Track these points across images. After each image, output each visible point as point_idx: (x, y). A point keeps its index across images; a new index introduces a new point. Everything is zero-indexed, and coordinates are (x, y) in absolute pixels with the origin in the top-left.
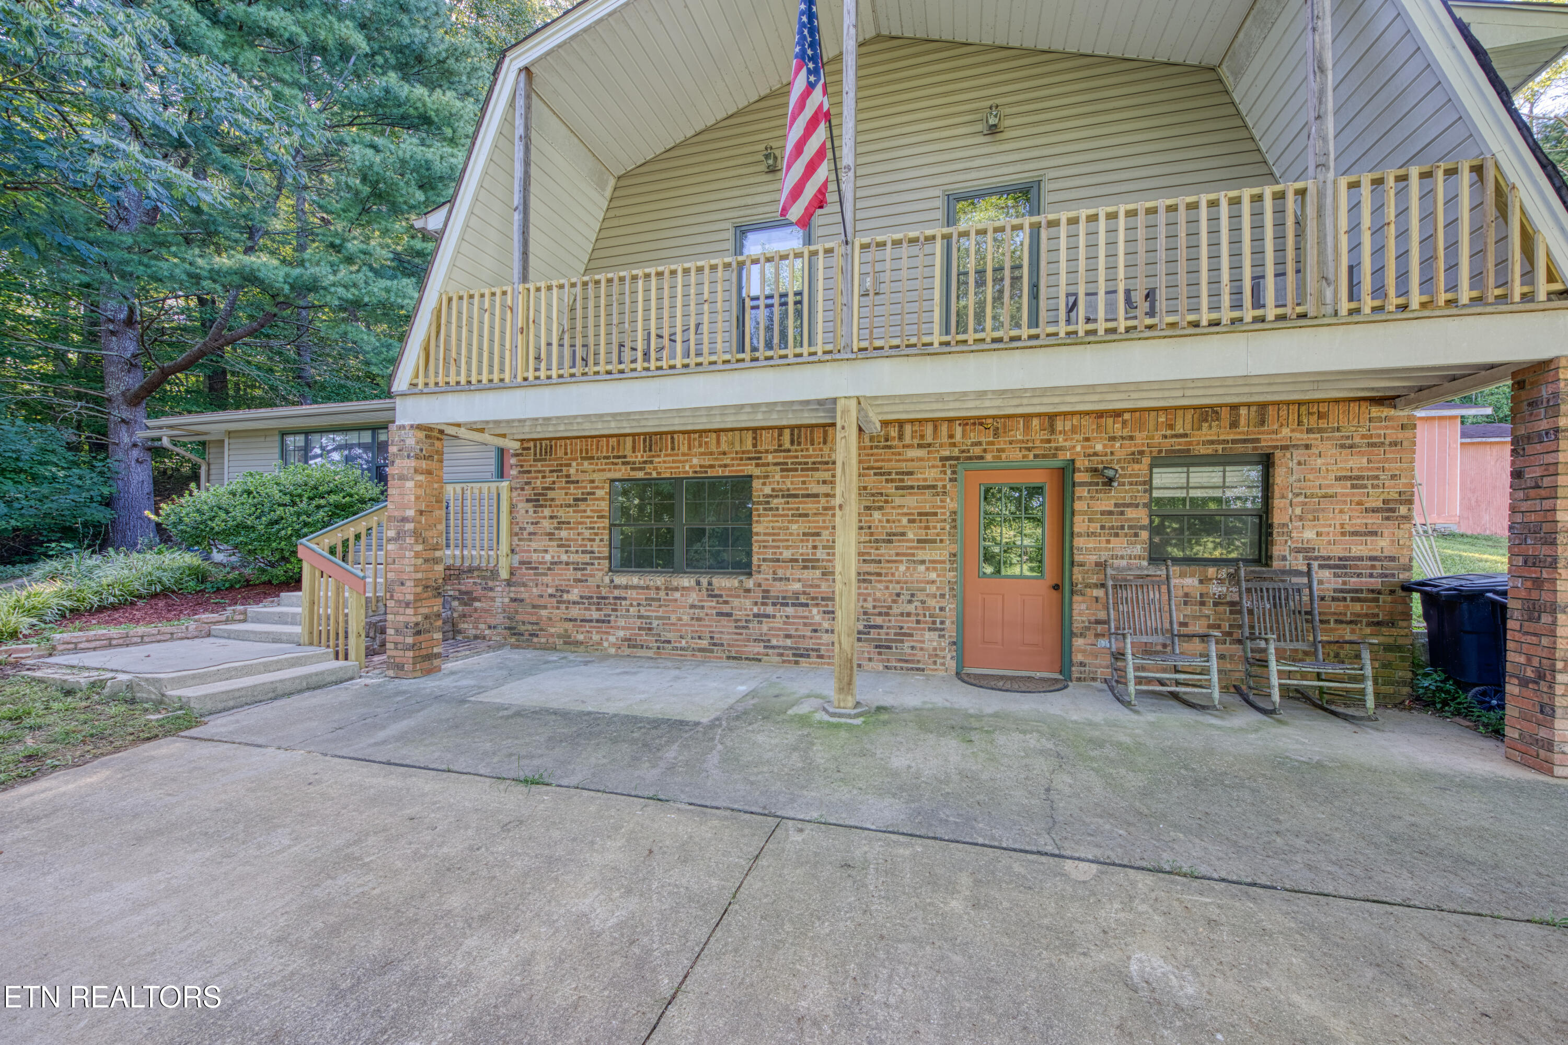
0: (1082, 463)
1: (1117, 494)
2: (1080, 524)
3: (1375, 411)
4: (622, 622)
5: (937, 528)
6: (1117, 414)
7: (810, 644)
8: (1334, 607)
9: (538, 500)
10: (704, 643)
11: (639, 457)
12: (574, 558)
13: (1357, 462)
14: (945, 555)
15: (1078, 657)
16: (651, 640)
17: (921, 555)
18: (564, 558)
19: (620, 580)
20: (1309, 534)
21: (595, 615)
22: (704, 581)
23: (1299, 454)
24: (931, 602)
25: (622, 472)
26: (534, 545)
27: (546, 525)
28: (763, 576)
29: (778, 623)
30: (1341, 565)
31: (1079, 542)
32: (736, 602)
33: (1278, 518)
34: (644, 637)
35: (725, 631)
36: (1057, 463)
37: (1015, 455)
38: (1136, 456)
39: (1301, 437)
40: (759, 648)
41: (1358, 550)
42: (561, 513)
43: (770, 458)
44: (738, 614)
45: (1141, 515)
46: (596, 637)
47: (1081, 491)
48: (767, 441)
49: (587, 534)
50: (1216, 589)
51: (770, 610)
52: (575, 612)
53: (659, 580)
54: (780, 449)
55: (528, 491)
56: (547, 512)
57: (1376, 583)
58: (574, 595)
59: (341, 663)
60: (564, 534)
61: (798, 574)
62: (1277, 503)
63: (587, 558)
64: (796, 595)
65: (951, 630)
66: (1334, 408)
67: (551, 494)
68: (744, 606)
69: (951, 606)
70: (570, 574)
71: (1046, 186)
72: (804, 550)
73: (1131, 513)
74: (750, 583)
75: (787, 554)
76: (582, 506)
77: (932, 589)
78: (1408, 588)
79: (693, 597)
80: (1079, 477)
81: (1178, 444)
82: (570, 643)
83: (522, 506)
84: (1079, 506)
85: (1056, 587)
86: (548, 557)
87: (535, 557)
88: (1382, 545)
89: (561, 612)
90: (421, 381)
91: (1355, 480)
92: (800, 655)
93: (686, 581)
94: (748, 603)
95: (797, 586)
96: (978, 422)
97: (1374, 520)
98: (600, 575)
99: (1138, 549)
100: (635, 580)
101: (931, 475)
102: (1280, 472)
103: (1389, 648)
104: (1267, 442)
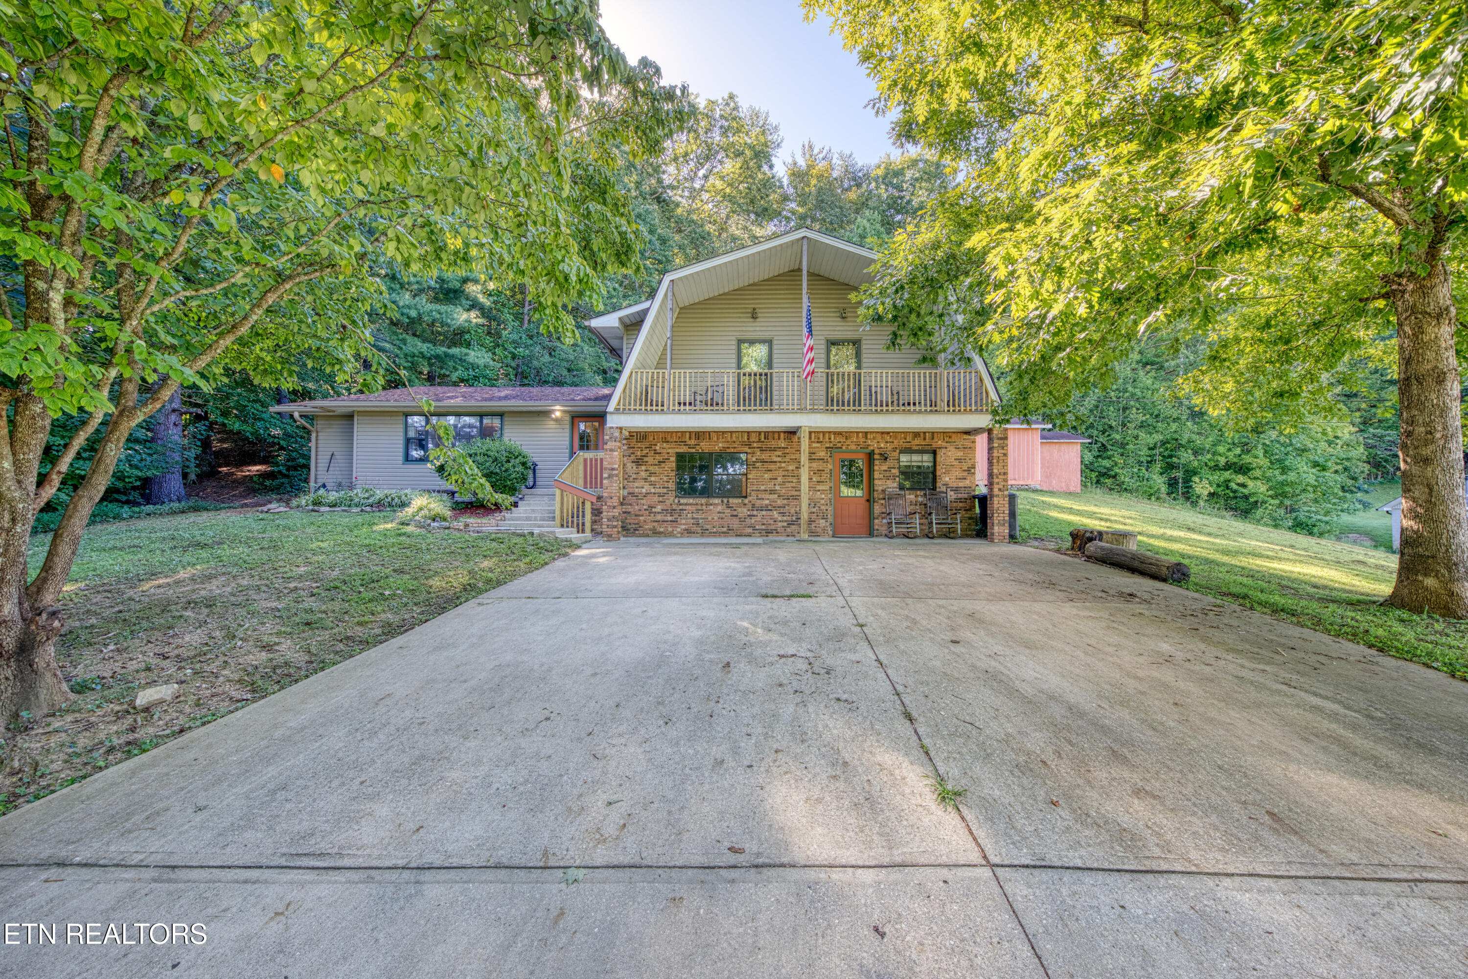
0: (877, 451)
1: (890, 463)
2: (876, 475)
3: (965, 437)
4: (684, 521)
5: (825, 476)
6: (888, 433)
7: (773, 527)
8: (955, 505)
9: (638, 462)
10: (725, 529)
11: (693, 442)
12: (658, 490)
13: (960, 454)
14: (828, 488)
15: (876, 527)
16: (699, 530)
17: (819, 488)
18: (653, 491)
19: (683, 501)
20: (947, 479)
21: (670, 518)
22: (725, 500)
23: (943, 451)
25: (683, 449)
26: (636, 484)
27: (643, 474)
28: (752, 498)
29: (759, 518)
30: (956, 490)
31: (876, 482)
32: (740, 510)
33: (938, 473)
34: (695, 528)
35: (735, 523)
36: (868, 451)
37: (853, 447)
38: (894, 450)
39: (944, 444)
40: (750, 530)
41: (961, 485)
42: (651, 468)
43: (755, 445)
44: (740, 515)
45: (895, 472)
46: (670, 529)
47: (877, 462)
48: (754, 438)
49: (665, 479)
50: (920, 499)
51: (755, 513)
52: (659, 517)
53: (703, 501)
54: (759, 441)
55: (633, 457)
56: (643, 468)
57: (966, 496)
58: (659, 508)
59: (580, 535)
60: (653, 479)
61: (767, 496)
62: (938, 468)
63: (665, 491)
64: (767, 506)
65: (830, 518)
66: (954, 436)
67: (645, 459)
68: (743, 512)
69: (830, 509)
70: (656, 498)
71: (863, 342)
72: (770, 486)
73: (893, 471)
74: (746, 501)
75: (763, 488)
76: (663, 465)
77: (823, 502)
78: (974, 497)
79: (719, 508)
80: (876, 457)
81: (907, 445)
82: (656, 533)
83: (629, 465)
84: (876, 468)
85: (868, 501)
86: (644, 491)
87: (636, 490)
88: (967, 483)
89: (652, 517)
90: (621, 407)
91: (959, 460)
92: (768, 532)
93: (717, 501)
94: (745, 510)
95: (767, 502)
96: (840, 433)
97: (965, 474)
98: (671, 499)
99: (895, 485)
100: (691, 501)
101: (822, 454)
102: (938, 457)
103: (970, 518)
104: (934, 446)
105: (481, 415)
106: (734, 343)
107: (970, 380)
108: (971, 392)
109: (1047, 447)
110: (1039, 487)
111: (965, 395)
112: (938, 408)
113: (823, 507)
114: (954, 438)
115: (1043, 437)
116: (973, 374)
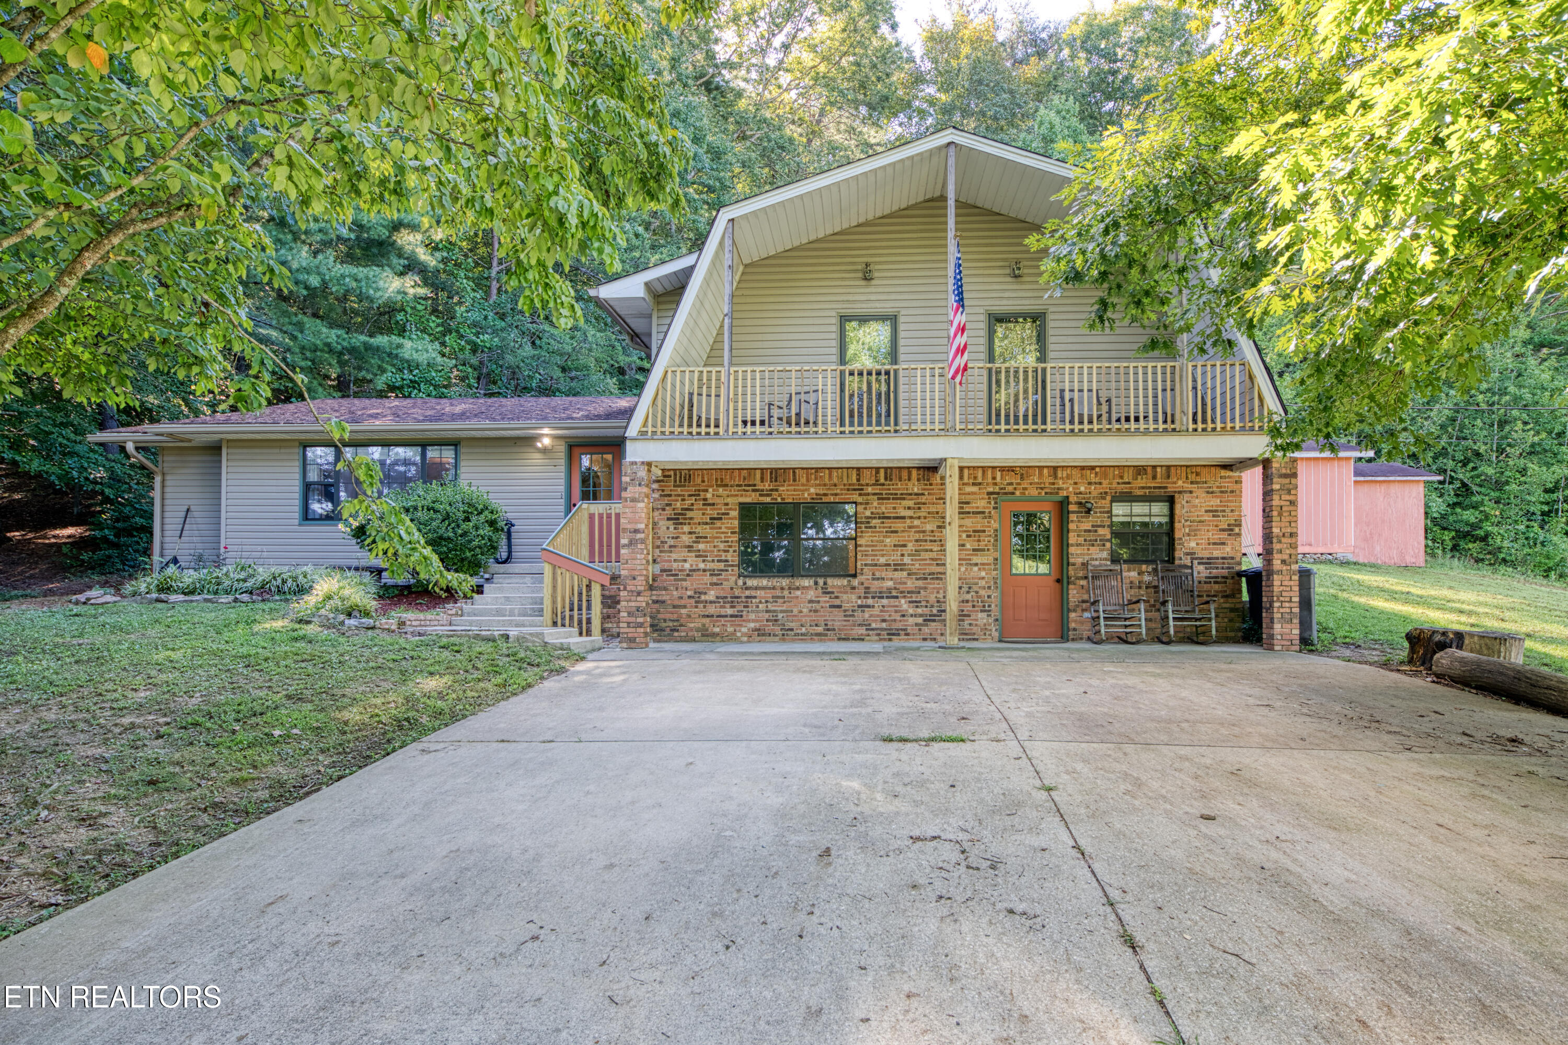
0: (1073, 499)
1: (1094, 518)
2: (1072, 538)
3: (1224, 473)
4: (752, 616)
5: (986, 541)
6: (1092, 468)
7: (899, 625)
8: (1206, 587)
9: (678, 519)
10: (820, 629)
11: (767, 486)
12: (710, 566)
13: (1215, 502)
14: (991, 560)
15: (1072, 625)
16: (777, 630)
17: (975, 560)
18: (702, 566)
19: (751, 582)
20: (1193, 544)
21: (730, 611)
22: (821, 581)
23: (1186, 496)
24: (982, 592)
25: (750, 498)
26: (674, 556)
27: (686, 539)
28: (865, 577)
29: (876, 611)
30: (1208, 562)
31: (1072, 550)
32: (845, 597)
33: (1177, 535)
34: (770, 627)
35: (837, 619)
36: (1058, 498)
37: (1034, 492)
38: (1103, 496)
39: (1188, 486)
40: (862, 631)
41: (1216, 553)
42: (699, 529)
43: (870, 490)
44: (846, 606)
45: (1105, 532)
46: (730, 629)
47: (1073, 517)
48: (867, 478)
49: (722, 546)
50: (1147, 578)
51: (870, 602)
52: (712, 610)
53: (785, 582)
54: (877, 483)
55: (669, 511)
56: (686, 528)
57: (1225, 572)
58: (711, 595)
59: (584, 639)
60: (701, 546)
61: (890, 574)
62: (1177, 525)
63: (721, 566)
64: (889, 590)
65: (996, 611)
66: (1204, 471)
67: (689, 514)
68: (851, 600)
69: (995, 594)
70: (707, 579)
71: (1050, 316)
72: (895, 557)
73: (1101, 531)
74: (855, 582)
75: (882, 560)
76: (718, 523)
77: (982, 583)
78: (1240, 574)
79: (811, 594)
80: (1072, 508)
81: (1125, 488)
82: (707, 635)
83: (663, 524)
84: (1072, 526)
85: (1058, 581)
86: (687, 566)
87: (675, 565)
88: (1227, 550)
89: (700, 610)
90: (650, 429)
91: (1214, 512)
92: (892, 634)
93: (806, 582)
94: (854, 597)
95: (890, 584)
96: (1011, 469)
97: (1224, 535)
98: (731, 579)
99: (1105, 554)
100: (764, 582)
101: (981, 504)
102: (1178, 507)
103: (1232, 610)
104: (1171, 488)
105: (424, 445)
106: (834, 321)
107: (1233, 377)
108: (1233, 399)
109: (1365, 489)
110: (1351, 558)
111: (1223, 404)
112: (1177, 426)
113: (982, 593)
114: (1205, 475)
115: (1357, 474)
116: (1238, 368)
